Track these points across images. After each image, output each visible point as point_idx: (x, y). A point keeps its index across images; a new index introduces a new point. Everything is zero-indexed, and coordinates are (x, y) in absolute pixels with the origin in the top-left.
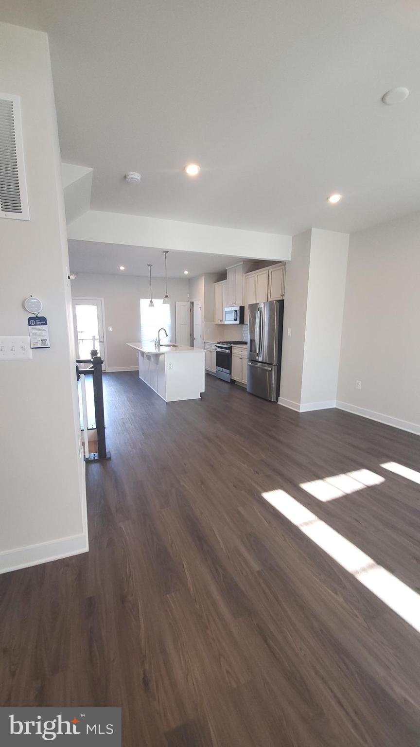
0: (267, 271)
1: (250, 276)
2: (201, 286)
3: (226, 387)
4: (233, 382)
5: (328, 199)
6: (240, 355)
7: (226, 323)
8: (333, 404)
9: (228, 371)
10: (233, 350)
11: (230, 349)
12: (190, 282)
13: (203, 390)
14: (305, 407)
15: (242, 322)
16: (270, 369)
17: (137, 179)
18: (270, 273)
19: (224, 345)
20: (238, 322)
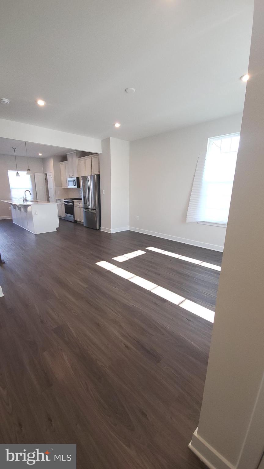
0: (90, 158)
1: (82, 160)
2: (51, 164)
3: (72, 224)
4: (76, 222)
5: (114, 125)
6: (79, 206)
7: (69, 187)
8: (127, 229)
9: (72, 216)
10: (75, 203)
11: (73, 202)
12: (43, 161)
13: (58, 226)
14: (113, 231)
15: (79, 186)
16: (95, 212)
18: (92, 159)
19: (69, 200)
20: (76, 187)
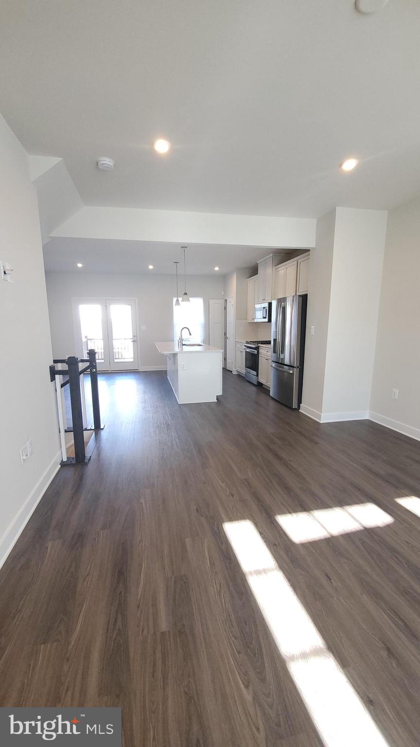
0: (296, 262)
1: (279, 269)
2: (234, 282)
3: (254, 389)
4: (260, 385)
5: (341, 165)
6: (266, 353)
7: (256, 321)
8: (365, 415)
9: (255, 373)
10: (260, 351)
11: (257, 348)
12: (224, 278)
13: (220, 393)
14: (326, 417)
15: (270, 320)
16: (291, 372)
17: (110, 166)
18: (299, 262)
19: (251, 344)
20: (266, 320)
